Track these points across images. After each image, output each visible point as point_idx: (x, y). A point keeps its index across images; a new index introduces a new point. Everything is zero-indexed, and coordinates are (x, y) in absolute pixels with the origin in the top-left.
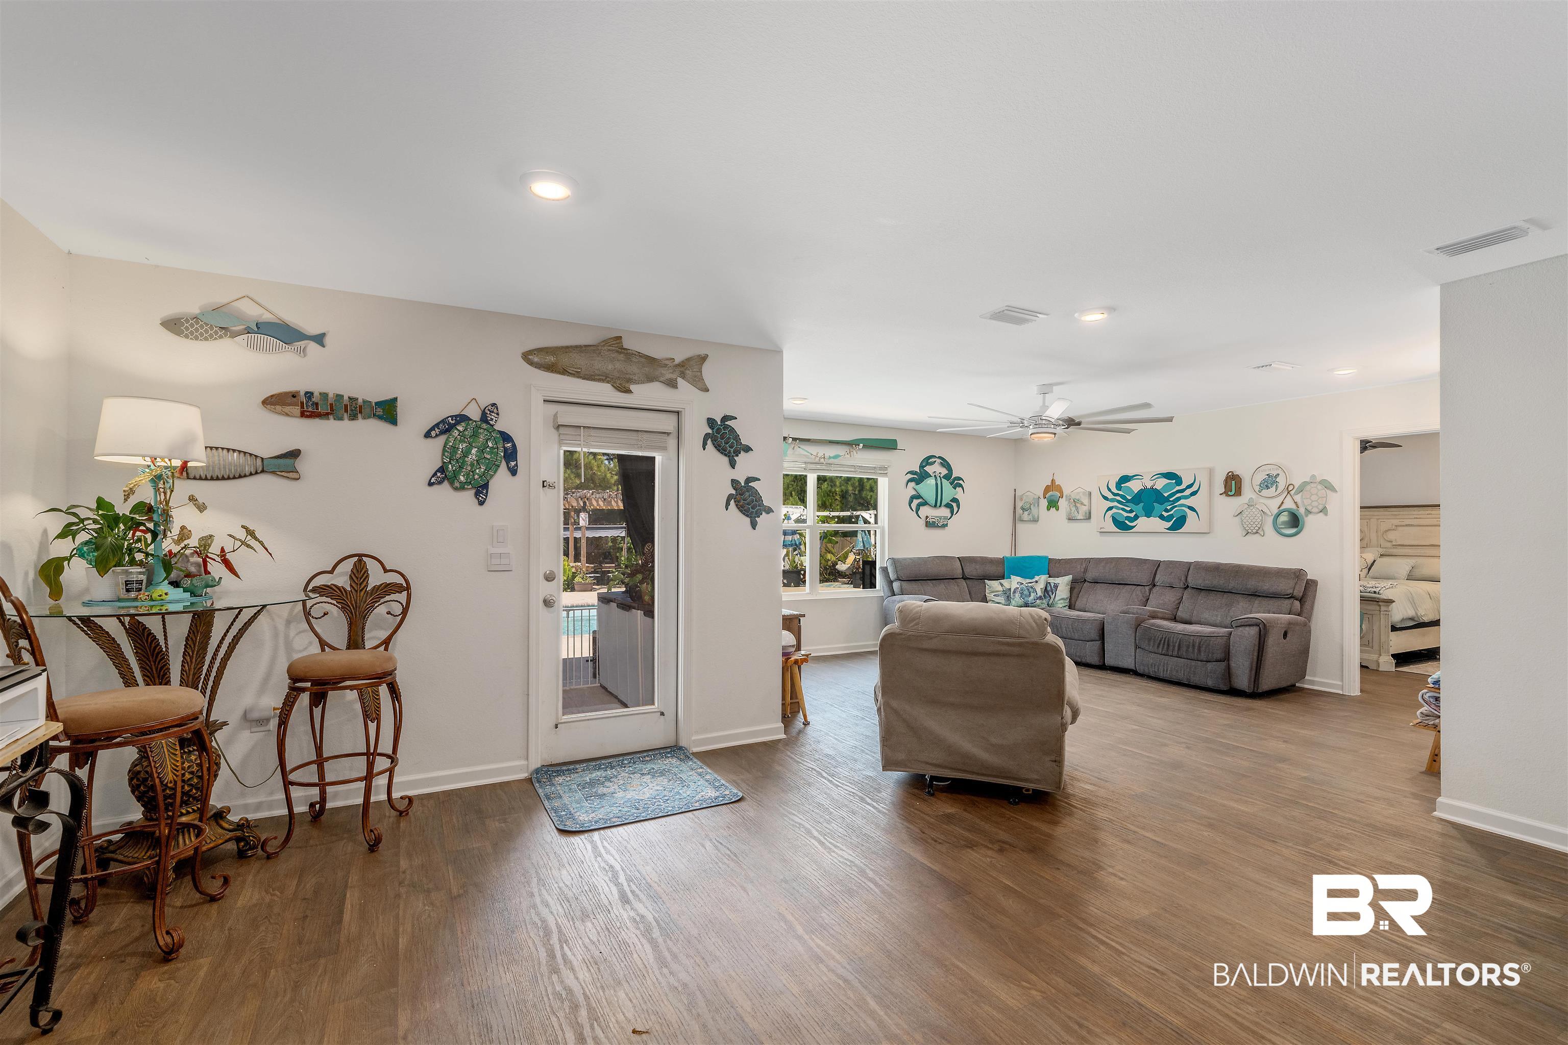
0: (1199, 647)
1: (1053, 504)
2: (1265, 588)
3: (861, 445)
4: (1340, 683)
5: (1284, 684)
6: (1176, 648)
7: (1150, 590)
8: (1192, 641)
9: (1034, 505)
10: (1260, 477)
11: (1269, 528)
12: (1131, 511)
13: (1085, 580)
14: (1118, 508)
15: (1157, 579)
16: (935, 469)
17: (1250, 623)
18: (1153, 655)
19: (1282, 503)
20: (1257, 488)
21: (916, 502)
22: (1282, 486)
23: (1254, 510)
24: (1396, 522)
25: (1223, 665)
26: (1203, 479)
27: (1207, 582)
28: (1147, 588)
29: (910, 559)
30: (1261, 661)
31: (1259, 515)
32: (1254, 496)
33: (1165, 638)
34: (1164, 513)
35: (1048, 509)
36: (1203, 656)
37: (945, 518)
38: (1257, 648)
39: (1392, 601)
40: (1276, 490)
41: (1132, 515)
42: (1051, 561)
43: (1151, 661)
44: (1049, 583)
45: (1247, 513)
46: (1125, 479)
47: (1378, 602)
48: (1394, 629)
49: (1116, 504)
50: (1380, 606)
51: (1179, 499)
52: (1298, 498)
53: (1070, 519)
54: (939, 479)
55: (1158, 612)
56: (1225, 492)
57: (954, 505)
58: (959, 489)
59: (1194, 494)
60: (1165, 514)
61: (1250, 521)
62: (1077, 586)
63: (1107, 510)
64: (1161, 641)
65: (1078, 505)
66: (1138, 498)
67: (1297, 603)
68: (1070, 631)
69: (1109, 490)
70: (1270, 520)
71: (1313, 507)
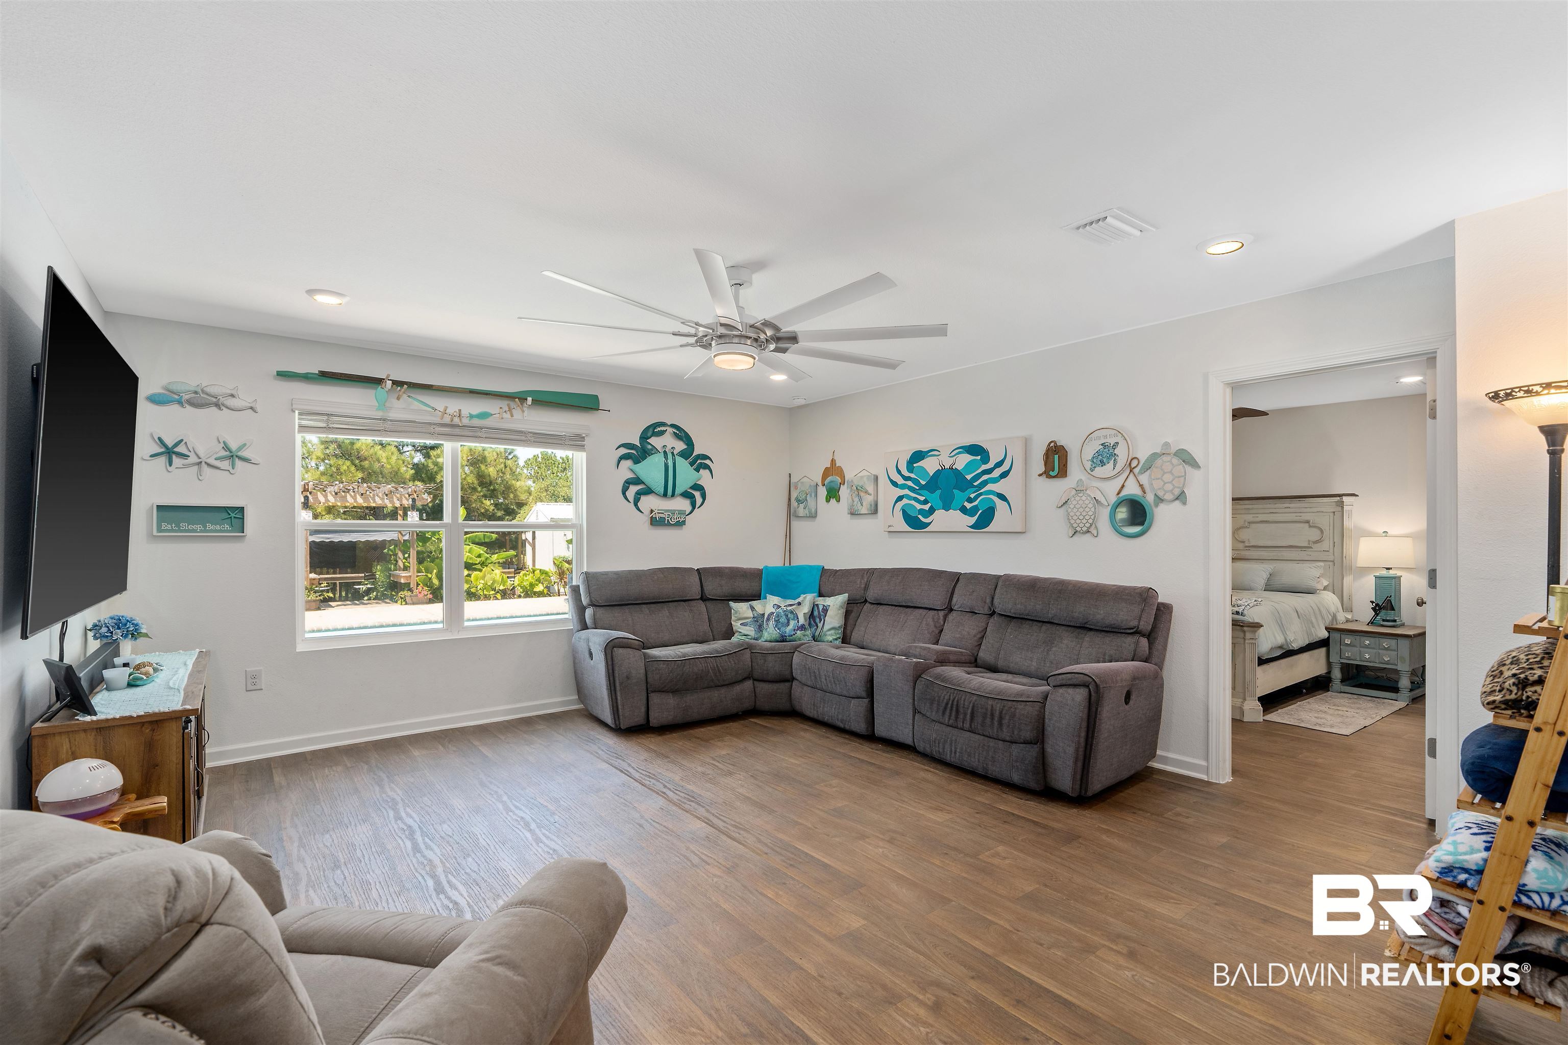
0: (1001, 718)
1: (833, 494)
2: (1099, 617)
3: (530, 399)
4: (1204, 763)
5: (1125, 774)
6: (968, 717)
7: (945, 617)
8: (989, 708)
9: (811, 496)
10: (1092, 448)
11: (1104, 523)
12: (925, 502)
13: (866, 601)
14: (909, 497)
15: (954, 600)
16: (667, 441)
17: (1074, 681)
18: (937, 726)
19: (1123, 486)
20: (1088, 465)
21: (633, 489)
22: (1122, 461)
23: (1084, 498)
24: (1250, 518)
25: (1034, 750)
26: (1016, 453)
27: (1019, 606)
28: (941, 614)
29: (616, 573)
30: (1091, 746)
31: (1090, 505)
32: (1084, 477)
33: (953, 701)
34: (966, 504)
35: (828, 501)
36: (1005, 734)
37: (682, 512)
38: (1084, 724)
39: (1258, 626)
40: (1115, 466)
41: (927, 507)
42: (824, 571)
43: (934, 736)
44: (817, 605)
45: (1075, 503)
46: (918, 456)
47: (1242, 626)
48: (1262, 662)
49: (906, 492)
50: (1244, 632)
51: (985, 483)
52: (1144, 479)
53: (853, 513)
54: (670, 456)
55: (951, 652)
56: (1045, 472)
57: (697, 494)
58: (704, 473)
59: (1004, 475)
60: (968, 506)
61: (1078, 514)
62: (856, 609)
63: (896, 502)
64: (947, 704)
65: (862, 494)
66: (933, 483)
67: (1144, 642)
68: (830, 682)
69: (899, 472)
70: (1105, 513)
71: (1166, 492)
